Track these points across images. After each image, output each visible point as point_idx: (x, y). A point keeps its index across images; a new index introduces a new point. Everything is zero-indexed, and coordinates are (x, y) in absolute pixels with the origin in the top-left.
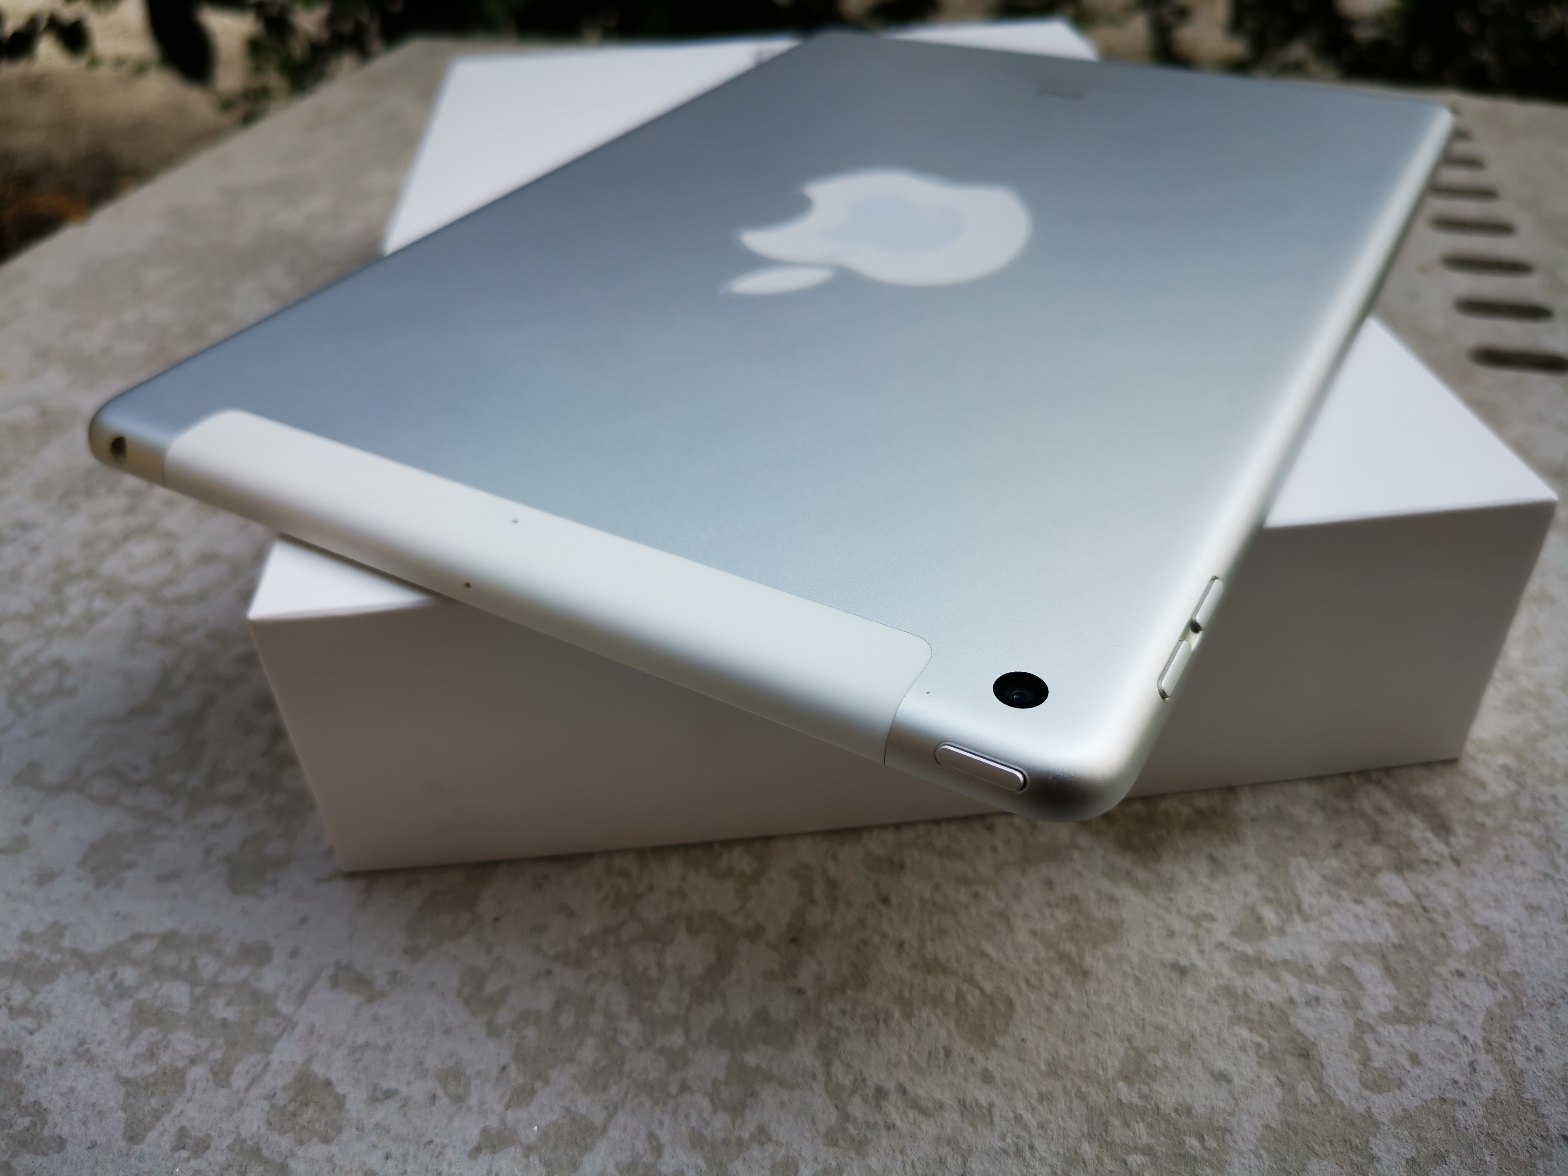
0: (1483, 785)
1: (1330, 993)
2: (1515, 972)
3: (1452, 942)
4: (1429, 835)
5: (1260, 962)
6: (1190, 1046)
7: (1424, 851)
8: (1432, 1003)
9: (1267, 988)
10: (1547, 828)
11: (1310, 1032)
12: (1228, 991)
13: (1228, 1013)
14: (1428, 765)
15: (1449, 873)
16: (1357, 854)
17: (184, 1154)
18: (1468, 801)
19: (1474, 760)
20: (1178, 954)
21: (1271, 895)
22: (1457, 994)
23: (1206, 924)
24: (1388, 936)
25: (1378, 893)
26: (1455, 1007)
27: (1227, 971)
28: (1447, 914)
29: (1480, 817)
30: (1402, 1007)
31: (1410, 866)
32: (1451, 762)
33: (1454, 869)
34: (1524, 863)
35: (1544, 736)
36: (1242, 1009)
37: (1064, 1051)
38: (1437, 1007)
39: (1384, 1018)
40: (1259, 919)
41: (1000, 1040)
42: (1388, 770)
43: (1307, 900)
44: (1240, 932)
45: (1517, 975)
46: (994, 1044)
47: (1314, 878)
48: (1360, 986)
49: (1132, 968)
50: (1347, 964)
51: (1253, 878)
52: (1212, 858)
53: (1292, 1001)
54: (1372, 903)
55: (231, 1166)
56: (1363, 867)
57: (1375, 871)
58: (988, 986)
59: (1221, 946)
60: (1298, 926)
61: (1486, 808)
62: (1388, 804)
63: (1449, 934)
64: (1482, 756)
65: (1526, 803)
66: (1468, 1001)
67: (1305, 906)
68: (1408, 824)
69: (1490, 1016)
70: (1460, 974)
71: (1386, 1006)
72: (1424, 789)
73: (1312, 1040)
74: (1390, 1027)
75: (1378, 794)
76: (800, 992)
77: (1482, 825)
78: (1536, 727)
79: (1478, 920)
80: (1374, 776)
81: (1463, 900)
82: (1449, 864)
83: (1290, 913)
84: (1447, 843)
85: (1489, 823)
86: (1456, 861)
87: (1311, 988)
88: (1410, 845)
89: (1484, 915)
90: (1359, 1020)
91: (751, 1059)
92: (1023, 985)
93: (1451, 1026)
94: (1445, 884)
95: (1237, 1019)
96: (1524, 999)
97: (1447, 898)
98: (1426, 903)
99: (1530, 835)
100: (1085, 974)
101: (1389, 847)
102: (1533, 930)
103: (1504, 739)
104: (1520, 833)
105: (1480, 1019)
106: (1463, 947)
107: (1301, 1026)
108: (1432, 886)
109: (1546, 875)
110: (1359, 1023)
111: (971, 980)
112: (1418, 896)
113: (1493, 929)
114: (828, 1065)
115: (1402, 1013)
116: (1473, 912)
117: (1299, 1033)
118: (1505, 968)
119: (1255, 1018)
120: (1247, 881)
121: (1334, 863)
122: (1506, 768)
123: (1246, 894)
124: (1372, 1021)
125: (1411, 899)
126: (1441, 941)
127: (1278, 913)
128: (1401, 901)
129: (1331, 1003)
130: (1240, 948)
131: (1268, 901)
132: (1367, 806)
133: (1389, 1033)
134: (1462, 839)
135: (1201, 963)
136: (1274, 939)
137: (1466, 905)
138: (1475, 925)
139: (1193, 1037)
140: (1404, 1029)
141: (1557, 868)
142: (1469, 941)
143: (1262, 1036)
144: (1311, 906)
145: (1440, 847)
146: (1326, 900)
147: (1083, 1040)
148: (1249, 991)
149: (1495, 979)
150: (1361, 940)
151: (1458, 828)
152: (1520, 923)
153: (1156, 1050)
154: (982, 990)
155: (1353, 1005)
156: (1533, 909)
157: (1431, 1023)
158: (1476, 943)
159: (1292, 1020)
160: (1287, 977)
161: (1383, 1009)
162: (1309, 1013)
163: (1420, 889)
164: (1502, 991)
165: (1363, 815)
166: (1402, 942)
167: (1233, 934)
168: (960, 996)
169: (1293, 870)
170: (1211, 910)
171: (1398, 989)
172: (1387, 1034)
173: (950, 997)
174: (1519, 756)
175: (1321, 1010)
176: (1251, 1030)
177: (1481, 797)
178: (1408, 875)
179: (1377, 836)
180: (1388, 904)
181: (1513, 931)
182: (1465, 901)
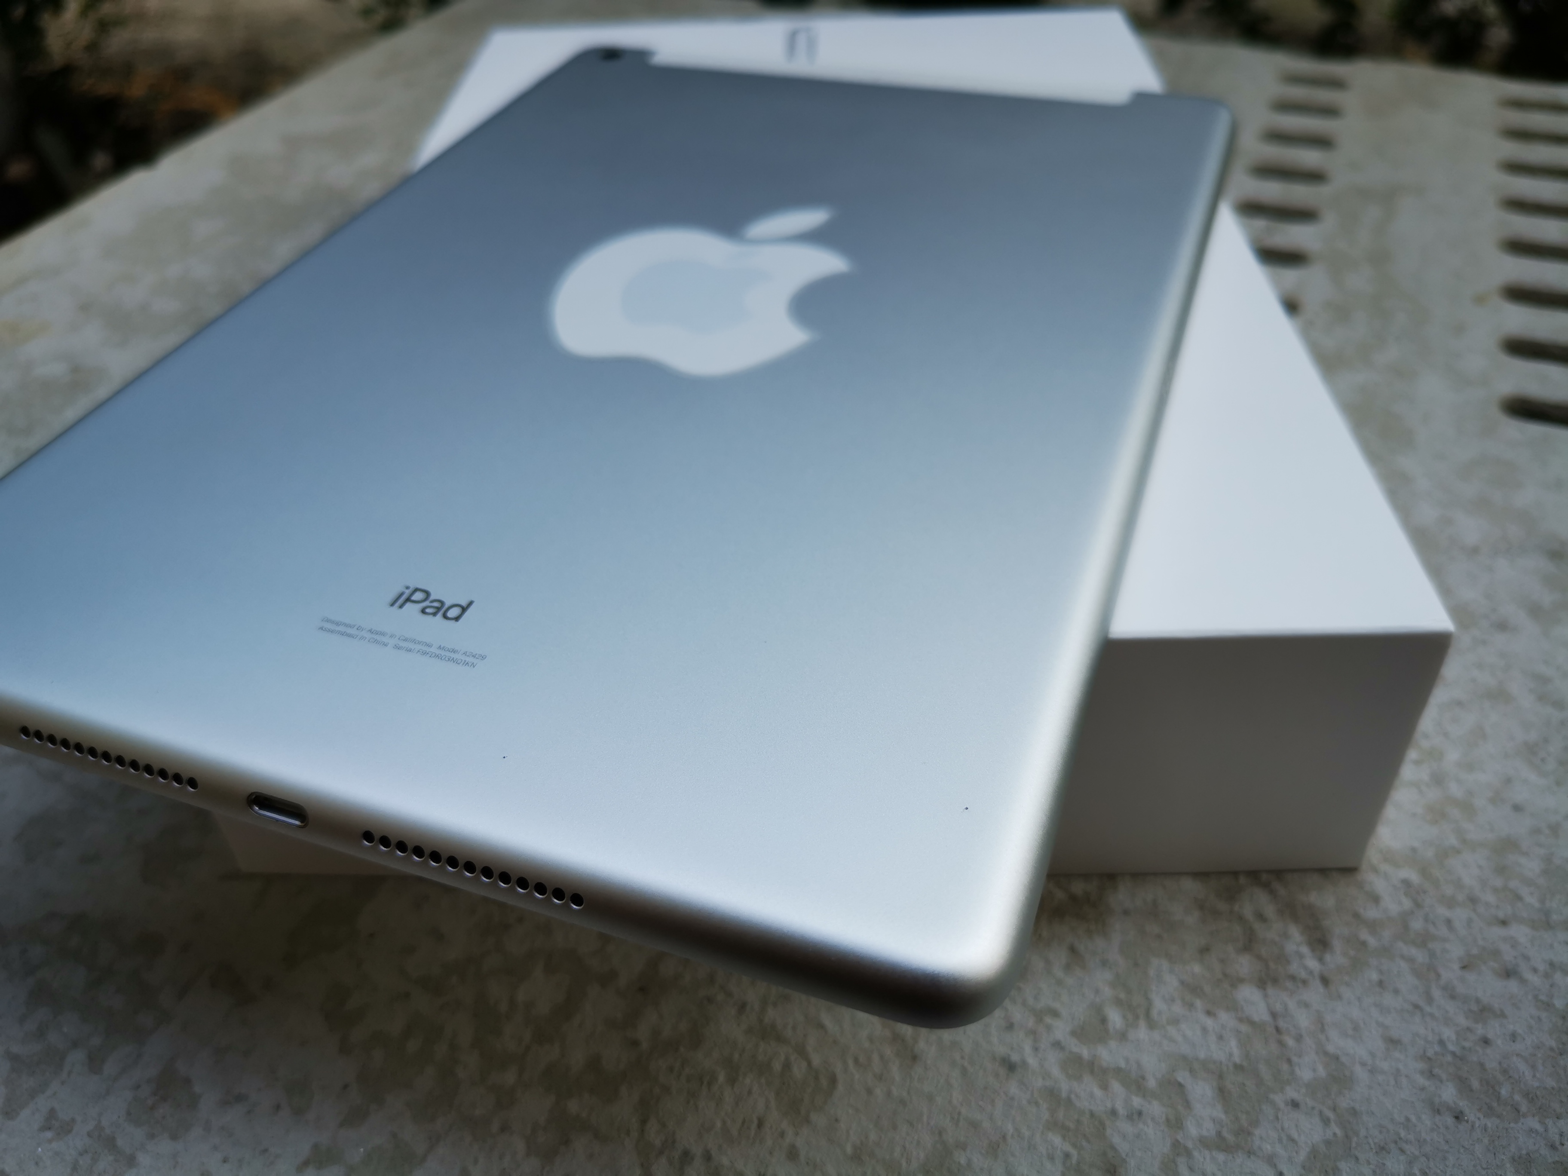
0: (1376, 899)
1: (1156, 1109)
2: (1353, 1109)
3: (1297, 1070)
4: (1305, 950)
5: (1092, 1067)
6: (999, 1147)
7: (1294, 968)
8: (1257, 1132)
9: (1092, 1095)
10: (1432, 954)
11: (1123, 1147)
12: (1052, 1094)
13: (1046, 1116)
14: (1324, 872)
15: (1314, 994)
16: (1222, 961)
17: (49, 1134)
18: (1356, 915)
19: (1375, 870)
20: (1012, 1049)
21: (1122, 996)
22: (1286, 1125)
23: (1048, 1020)
24: (1231, 1055)
25: (1233, 1007)
26: (1280, 1140)
27: (1056, 1072)
28: (1299, 1038)
29: (1364, 935)
30: (1225, 1134)
31: (1275, 981)
32: (1350, 871)
33: (1321, 989)
34: (1396, 991)
35: (1458, 852)
36: (1061, 1115)
37: (873, 1136)
38: (1261, 1138)
39: (1204, 1143)
40: (1104, 1021)
41: (814, 1117)
42: (1279, 873)
43: (1159, 1005)
44: (1080, 1033)
45: (1354, 1112)
46: (807, 1120)
47: (1172, 983)
48: (1188, 1105)
49: (962, 1058)
50: (1180, 1079)
51: (1108, 975)
52: (1073, 950)
53: (1114, 1113)
54: (1224, 1016)
55: (87, 1152)
56: (1225, 975)
57: (1236, 982)
58: (816, 1060)
59: (1057, 1045)
60: (1142, 1033)
61: (1373, 926)
62: (1270, 910)
63: (1295, 1059)
64: (1384, 867)
65: (1417, 925)
66: (1295, 1136)
67: (1154, 1013)
68: (1286, 935)
69: (1314, 1153)
70: (1295, 1105)
71: (1209, 1129)
72: (1313, 898)
73: (1124, 1155)
74: (1207, 1152)
75: (1262, 898)
76: (635, 1043)
77: (1364, 944)
78: (1453, 841)
79: (1331, 1049)
80: (1264, 877)
81: (1321, 1025)
82: (1317, 984)
83: (1137, 1017)
84: (1321, 960)
85: (1372, 941)
86: (1325, 981)
87: (1137, 1101)
88: (1282, 958)
89: (1337, 1043)
90: (1177, 1141)
91: (573, 1106)
92: (851, 1063)
93: (1271, 1160)
94: (1307, 1005)
95: (1054, 1125)
96: (1355, 1139)
97: (1303, 1020)
98: (1281, 1024)
99: (1411, 960)
100: (915, 1058)
101: (1259, 957)
102: (1385, 1065)
103: (1414, 850)
104: (1403, 957)
105: (1302, 1155)
106: (1306, 1075)
107: (1116, 1140)
108: (1292, 1005)
109: (1416, 1007)
110: (1176, 1145)
111: (802, 1052)
112: (1274, 1015)
113: (1344, 1059)
114: (644, 1122)
115: (1223, 1139)
116: (1328, 1039)
117: (1113, 1148)
118: (1344, 1103)
119: (1072, 1126)
120: (1102, 979)
121: (1197, 968)
122: (1406, 883)
123: (1097, 991)
124: (1190, 1145)
125: (1266, 1017)
126: (1285, 1067)
127: (1124, 1017)
128: (1256, 1018)
129: (1153, 1119)
130: (1075, 1049)
131: (1118, 1002)
132: (1247, 912)
133: (1204, 1158)
134: (1337, 957)
135: (1032, 1061)
136: (1113, 1044)
137: (1323, 1030)
138: (1326, 1054)
139: (1004, 1137)
140: (1221, 1157)
141: (1430, 1000)
142: (1314, 1070)
143: (1074, 1146)
144: (1160, 1013)
145: (1312, 963)
146: (1178, 1009)
147: (895, 1127)
148: (1073, 1096)
149: (1331, 1115)
150: (1202, 1055)
151: (1337, 944)
152: (1373, 1055)
153: (963, 1146)
154: (809, 1064)
155: (1175, 1124)
156: (1393, 1042)
157: (1250, 1153)
158: (1322, 1072)
159: (1109, 1132)
160: (1116, 1086)
161: (1205, 1133)
162: (1127, 1127)
163: (1278, 1007)
164: (1335, 1129)
165: (1241, 919)
166: (1245, 1064)
167: (1074, 1033)
168: (787, 1066)
169: (1152, 972)
170: (1057, 1005)
171: (1226, 1112)
172: (1202, 1160)
173: (777, 1066)
174: (1424, 872)
175: (1141, 1126)
176: (1064, 1137)
177: (1372, 913)
178: (1270, 991)
179: (1249, 944)
180: (1241, 1020)
181: (1363, 1064)
182: (1323, 1025)
